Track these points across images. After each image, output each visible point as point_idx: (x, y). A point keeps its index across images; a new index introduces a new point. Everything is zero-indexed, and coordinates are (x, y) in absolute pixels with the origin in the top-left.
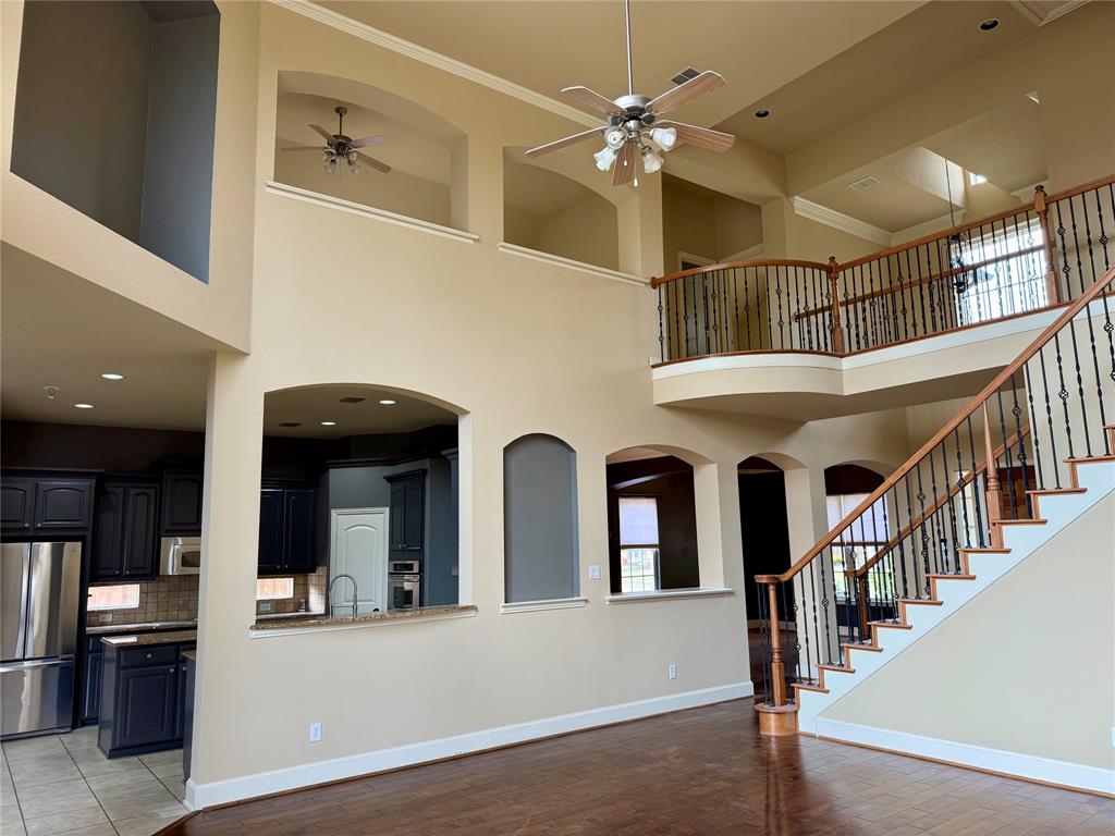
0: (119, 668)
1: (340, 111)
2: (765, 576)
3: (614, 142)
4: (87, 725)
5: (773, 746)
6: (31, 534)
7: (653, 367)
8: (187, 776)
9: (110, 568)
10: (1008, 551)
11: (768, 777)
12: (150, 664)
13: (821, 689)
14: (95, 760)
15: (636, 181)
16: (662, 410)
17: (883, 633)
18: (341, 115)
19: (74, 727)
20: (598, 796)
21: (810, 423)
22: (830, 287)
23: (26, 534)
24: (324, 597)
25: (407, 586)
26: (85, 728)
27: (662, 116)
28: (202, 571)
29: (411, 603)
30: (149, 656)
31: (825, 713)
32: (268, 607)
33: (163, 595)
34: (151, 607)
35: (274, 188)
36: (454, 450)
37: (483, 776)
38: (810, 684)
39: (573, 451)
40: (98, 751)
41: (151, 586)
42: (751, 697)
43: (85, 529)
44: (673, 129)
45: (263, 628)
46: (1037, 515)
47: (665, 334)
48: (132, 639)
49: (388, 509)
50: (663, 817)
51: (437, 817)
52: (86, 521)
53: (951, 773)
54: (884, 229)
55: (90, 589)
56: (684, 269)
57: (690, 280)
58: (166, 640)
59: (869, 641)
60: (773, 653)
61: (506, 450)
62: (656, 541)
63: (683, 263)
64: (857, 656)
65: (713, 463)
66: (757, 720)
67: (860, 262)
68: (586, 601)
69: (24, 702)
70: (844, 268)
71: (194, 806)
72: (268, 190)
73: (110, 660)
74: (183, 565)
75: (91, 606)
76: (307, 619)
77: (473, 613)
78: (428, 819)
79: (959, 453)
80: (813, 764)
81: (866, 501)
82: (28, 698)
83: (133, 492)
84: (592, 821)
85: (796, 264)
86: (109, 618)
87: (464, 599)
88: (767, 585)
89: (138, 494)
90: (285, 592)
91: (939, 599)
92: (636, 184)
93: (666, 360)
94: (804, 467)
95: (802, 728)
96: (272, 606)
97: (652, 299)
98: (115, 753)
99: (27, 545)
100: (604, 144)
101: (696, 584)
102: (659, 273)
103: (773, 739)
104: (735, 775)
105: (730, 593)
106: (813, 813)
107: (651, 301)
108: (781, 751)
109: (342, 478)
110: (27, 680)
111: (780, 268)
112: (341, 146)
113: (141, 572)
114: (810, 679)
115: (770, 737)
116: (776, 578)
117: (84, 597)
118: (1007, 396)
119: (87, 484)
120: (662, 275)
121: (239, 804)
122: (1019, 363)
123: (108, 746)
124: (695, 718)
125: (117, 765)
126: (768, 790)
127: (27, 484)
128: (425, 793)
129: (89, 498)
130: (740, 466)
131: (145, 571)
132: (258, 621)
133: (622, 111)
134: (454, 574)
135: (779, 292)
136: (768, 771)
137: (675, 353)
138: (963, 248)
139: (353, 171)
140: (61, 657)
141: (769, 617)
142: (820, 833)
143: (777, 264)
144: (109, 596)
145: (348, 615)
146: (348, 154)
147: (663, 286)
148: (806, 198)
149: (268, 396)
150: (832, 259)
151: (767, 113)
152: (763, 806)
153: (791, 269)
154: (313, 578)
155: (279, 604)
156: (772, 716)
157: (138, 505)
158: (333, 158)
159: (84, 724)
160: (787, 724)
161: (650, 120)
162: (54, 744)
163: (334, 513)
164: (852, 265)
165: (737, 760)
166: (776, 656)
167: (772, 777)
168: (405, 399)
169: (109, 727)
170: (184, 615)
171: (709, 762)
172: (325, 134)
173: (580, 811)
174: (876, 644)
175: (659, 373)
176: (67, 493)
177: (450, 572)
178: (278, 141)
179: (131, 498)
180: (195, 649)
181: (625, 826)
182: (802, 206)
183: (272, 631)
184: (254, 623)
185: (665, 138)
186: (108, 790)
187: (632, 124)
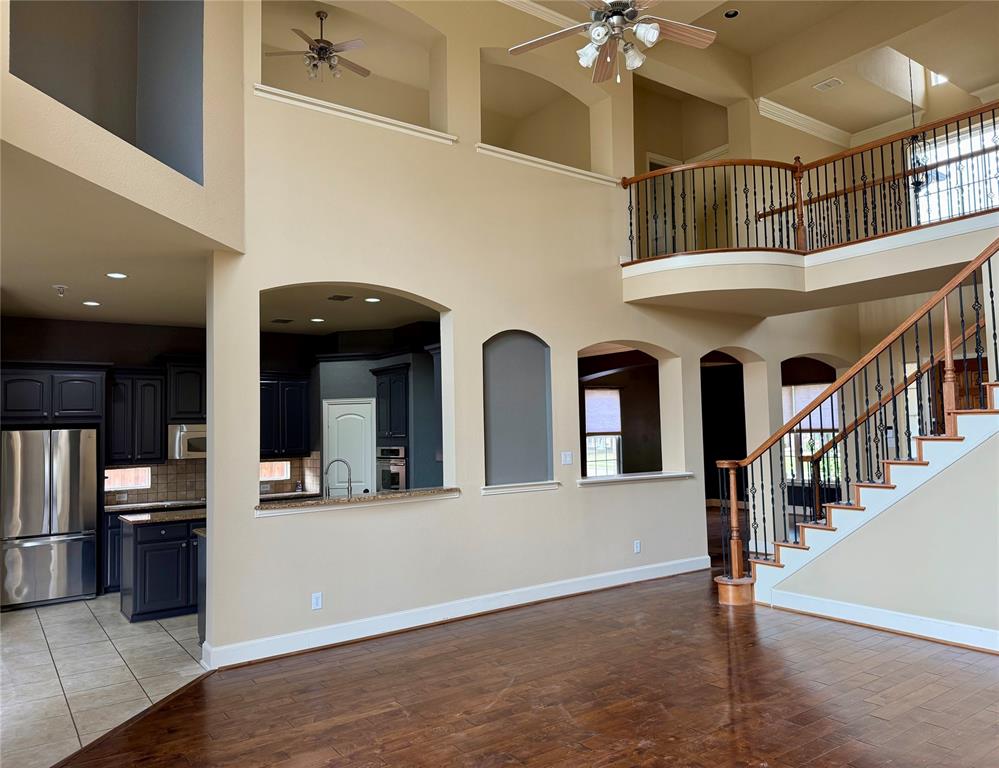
0: (137, 543)
1: (321, 15)
2: (726, 462)
3: (598, 38)
4: (111, 592)
5: (731, 614)
6: (50, 421)
7: (623, 265)
8: (202, 639)
9: (124, 453)
10: (961, 439)
11: (728, 644)
12: (164, 539)
13: (777, 563)
14: (120, 624)
15: (618, 77)
16: (630, 307)
17: (837, 514)
18: (322, 19)
19: (98, 593)
20: (574, 659)
21: (768, 318)
22: (795, 187)
23: (46, 422)
24: (318, 479)
25: (393, 469)
26: (109, 595)
27: (646, 11)
28: (208, 455)
29: (398, 483)
30: (163, 532)
31: (779, 586)
32: (268, 488)
33: (172, 477)
34: (162, 488)
35: (261, 90)
36: (437, 345)
37: (467, 640)
38: (766, 559)
39: (547, 346)
40: (122, 616)
41: (161, 469)
42: (708, 569)
43: (99, 417)
44: (656, 25)
45: (267, 509)
46: (992, 406)
47: (634, 233)
48: (146, 517)
49: (374, 400)
50: (634, 679)
51: (428, 677)
52: (99, 410)
53: (898, 641)
54: (845, 130)
55: (106, 471)
56: (651, 170)
57: (659, 180)
58: (177, 518)
59: (824, 521)
60: (732, 531)
61: (484, 345)
62: (618, 428)
63: (651, 164)
64: (811, 534)
65: (677, 357)
66: (715, 590)
67: (824, 162)
68: (559, 484)
69: (52, 572)
70: (808, 167)
71: (209, 665)
72: (256, 92)
73: (128, 535)
74: (189, 450)
75: (108, 486)
76: (305, 499)
77: (456, 495)
78: (421, 679)
79: (918, 347)
80: (767, 631)
81: (825, 392)
82: (56, 571)
83: (140, 383)
84: (569, 681)
85: (763, 164)
86: (125, 498)
87: (448, 482)
88: (727, 470)
89: (145, 385)
90: (283, 475)
91: (892, 484)
92: (619, 81)
93: (635, 259)
94: (763, 360)
95: (757, 598)
96: (271, 487)
97: (623, 198)
98: (137, 618)
99: (46, 432)
100: (588, 41)
101: (659, 468)
102: (630, 174)
103: (731, 609)
104: (698, 641)
105: (691, 477)
106: (772, 676)
107: (622, 200)
108: (738, 619)
109: (331, 371)
110: (54, 553)
111: (747, 167)
112: (323, 50)
113: (153, 456)
114: (766, 555)
115: (727, 606)
116: (737, 464)
117: (101, 479)
118: (968, 291)
119: (99, 377)
120: (633, 175)
121: (250, 664)
122: (982, 260)
123: (130, 611)
124: (659, 588)
125: (139, 628)
126: (729, 655)
127: (44, 376)
128: (417, 655)
129: (101, 388)
130: (703, 360)
131: (155, 455)
132: (262, 501)
133: (606, 6)
134: (438, 459)
135: (746, 191)
136: (728, 637)
137: (644, 252)
138: (927, 147)
139: (334, 75)
140: (83, 532)
141: (729, 498)
142: (780, 694)
143: (745, 163)
144: (123, 478)
145: (345, 496)
146: (329, 58)
147: (633, 186)
148: (772, 100)
149: (263, 294)
150: (797, 159)
151: (736, 13)
152: (725, 670)
153: (758, 169)
154: (308, 462)
155: (277, 485)
156: (730, 588)
157: (145, 396)
158: (315, 62)
159: (107, 591)
160: (744, 595)
161: (633, 15)
162: (82, 609)
163: (325, 403)
164: (816, 165)
165: (699, 627)
166: (735, 534)
167: (732, 644)
168: (389, 297)
169: (129, 594)
170: (191, 494)
171: (673, 629)
172: (307, 39)
173: (559, 672)
174: (830, 523)
175: (628, 272)
176: (81, 385)
177: (435, 458)
178: (263, 46)
179: (139, 391)
180: (205, 526)
181: (602, 686)
182: (767, 107)
183: (276, 511)
184: (258, 503)
185: (648, 33)
186: (132, 651)
187: (615, 19)
